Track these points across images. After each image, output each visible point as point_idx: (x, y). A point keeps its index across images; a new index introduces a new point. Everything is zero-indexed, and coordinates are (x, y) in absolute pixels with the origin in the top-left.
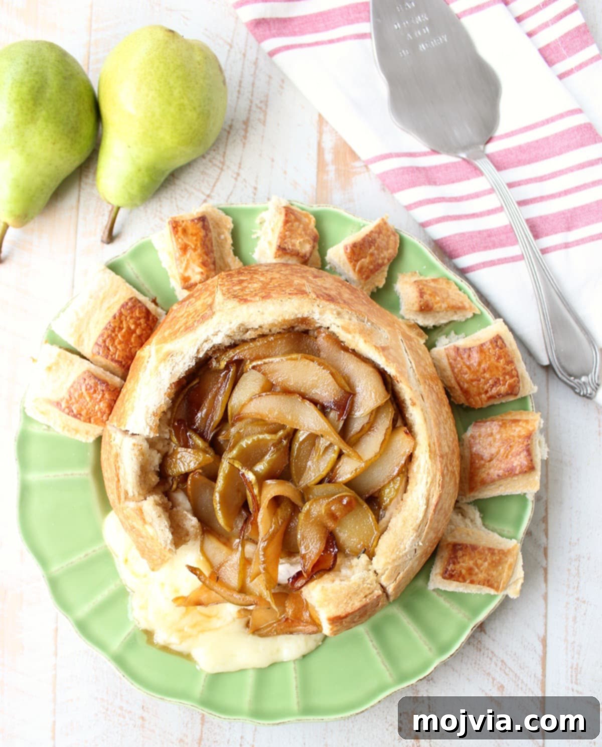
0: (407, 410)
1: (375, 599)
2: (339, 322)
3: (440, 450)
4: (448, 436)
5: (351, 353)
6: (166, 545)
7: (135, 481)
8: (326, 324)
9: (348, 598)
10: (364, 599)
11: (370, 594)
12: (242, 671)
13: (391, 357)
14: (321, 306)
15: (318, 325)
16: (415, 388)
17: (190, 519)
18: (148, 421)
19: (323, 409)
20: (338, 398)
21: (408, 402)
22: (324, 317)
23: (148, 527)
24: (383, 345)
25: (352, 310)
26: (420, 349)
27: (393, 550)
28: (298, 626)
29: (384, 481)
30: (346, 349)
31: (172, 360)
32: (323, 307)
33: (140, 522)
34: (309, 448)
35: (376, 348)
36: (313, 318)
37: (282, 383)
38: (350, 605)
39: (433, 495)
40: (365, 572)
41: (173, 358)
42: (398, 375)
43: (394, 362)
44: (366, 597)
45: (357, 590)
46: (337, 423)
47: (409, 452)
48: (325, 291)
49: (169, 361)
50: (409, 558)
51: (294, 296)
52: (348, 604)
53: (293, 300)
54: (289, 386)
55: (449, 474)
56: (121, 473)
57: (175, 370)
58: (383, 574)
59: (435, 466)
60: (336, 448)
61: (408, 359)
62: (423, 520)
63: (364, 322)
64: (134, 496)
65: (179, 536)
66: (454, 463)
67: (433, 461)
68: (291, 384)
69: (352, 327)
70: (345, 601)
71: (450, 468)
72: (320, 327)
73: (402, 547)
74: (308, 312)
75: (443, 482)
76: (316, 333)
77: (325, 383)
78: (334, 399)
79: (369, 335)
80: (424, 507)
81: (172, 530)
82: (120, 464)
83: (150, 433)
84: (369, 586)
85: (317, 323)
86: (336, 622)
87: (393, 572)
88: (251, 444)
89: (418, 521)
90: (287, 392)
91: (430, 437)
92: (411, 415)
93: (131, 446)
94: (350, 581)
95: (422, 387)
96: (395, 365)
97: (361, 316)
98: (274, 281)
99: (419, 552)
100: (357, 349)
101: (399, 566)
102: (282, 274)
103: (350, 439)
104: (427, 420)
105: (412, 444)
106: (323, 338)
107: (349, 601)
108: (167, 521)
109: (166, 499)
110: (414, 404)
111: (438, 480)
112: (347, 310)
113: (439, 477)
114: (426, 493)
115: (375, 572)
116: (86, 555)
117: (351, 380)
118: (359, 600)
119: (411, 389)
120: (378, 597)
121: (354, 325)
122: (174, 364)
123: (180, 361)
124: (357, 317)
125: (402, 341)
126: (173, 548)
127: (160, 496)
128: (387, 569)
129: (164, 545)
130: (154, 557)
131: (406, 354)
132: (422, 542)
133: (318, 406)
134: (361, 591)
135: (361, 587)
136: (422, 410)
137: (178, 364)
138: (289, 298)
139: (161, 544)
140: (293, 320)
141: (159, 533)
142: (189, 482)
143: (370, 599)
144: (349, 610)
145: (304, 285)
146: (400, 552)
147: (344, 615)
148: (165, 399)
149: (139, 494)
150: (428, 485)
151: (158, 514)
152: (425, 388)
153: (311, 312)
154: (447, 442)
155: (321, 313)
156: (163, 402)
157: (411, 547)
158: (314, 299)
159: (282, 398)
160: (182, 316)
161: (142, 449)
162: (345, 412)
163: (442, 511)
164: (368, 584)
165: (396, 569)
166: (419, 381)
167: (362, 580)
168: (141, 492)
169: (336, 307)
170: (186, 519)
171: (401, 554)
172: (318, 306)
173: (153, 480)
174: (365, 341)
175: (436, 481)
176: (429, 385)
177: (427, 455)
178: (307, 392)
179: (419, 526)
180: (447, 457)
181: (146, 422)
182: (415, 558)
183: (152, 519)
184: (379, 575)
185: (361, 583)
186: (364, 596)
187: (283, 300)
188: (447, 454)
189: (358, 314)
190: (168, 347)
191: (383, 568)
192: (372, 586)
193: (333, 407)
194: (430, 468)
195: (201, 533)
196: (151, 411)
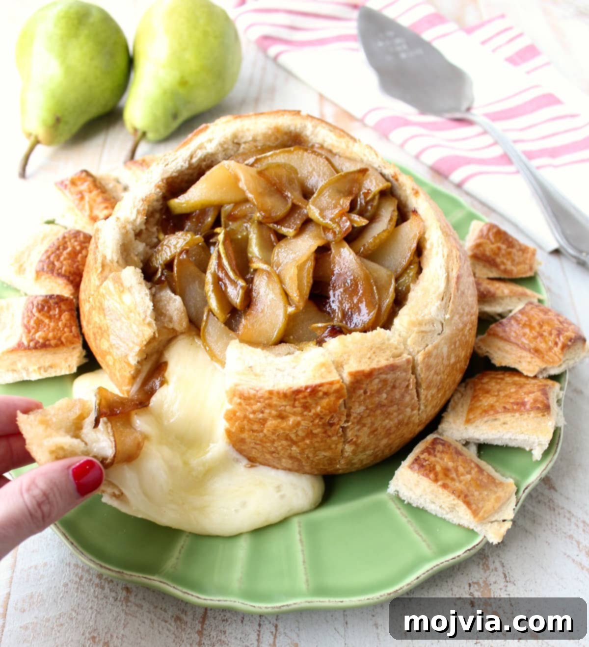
6: (146, 316)
9: (372, 352)
10: (391, 359)
11: (398, 356)
38: (375, 360)
39: (452, 270)
52: (373, 360)
70: (369, 355)
84: (395, 344)
107: (373, 357)
118: (386, 357)
120: (408, 360)
129: (143, 316)
139: (139, 314)
141: (139, 301)
144: (374, 365)
147: (368, 370)
164: (394, 342)
185: (386, 338)
186: (391, 355)
192: (399, 347)
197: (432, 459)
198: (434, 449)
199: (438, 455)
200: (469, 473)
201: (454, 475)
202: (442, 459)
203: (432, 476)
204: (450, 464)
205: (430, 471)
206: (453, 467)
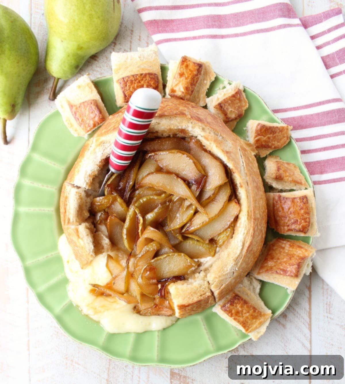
0: (238, 191)
1: (206, 298)
2: (203, 134)
3: (254, 216)
4: (261, 208)
5: (208, 153)
6: (90, 252)
7: (75, 213)
8: (195, 134)
9: (190, 295)
11: (204, 294)
12: (128, 333)
13: (231, 158)
14: (193, 123)
15: (191, 135)
16: (244, 178)
17: (105, 239)
18: (86, 180)
19: (188, 184)
20: (197, 178)
21: (238, 185)
22: (194, 130)
23: (80, 241)
24: (227, 150)
25: (211, 127)
26: (251, 157)
27: (220, 270)
28: (162, 311)
29: (220, 230)
30: (206, 151)
31: (104, 146)
32: (194, 124)
33: (76, 237)
34: (178, 206)
35: (223, 151)
36: (188, 130)
37: (166, 167)
38: (191, 299)
39: (247, 241)
40: (202, 281)
41: (104, 144)
42: (234, 168)
43: (232, 161)
44: (201, 296)
45: (196, 291)
46: (195, 192)
47: (236, 214)
48: (197, 115)
49: (102, 146)
50: (229, 276)
51: (178, 116)
53: (177, 118)
54: (170, 169)
55: (258, 231)
56: (68, 208)
57: (105, 151)
58: (212, 284)
59: (250, 224)
60: (194, 207)
61: (242, 161)
62: (239, 256)
63: (218, 136)
64: (73, 222)
65: (98, 248)
66: (262, 225)
67: (249, 221)
68: (171, 168)
69: (210, 137)
70: (189, 297)
71: (260, 227)
72: (192, 136)
73: (225, 269)
74: (185, 126)
75: (254, 234)
76: (189, 140)
77: (190, 168)
78: (195, 178)
79: (219, 143)
80: (241, 247)
81: (94, 244)
82: (67, 203)
83: (86, 186)
84: (203, 289)
85: (190, 133)
86: (182, 309)
87: (219, 284)
88: (146, 201)
89: (237, 256)
90: (169, 172)
91: (249, 207)
92: (240, 193)
93: (75, 193)
94: (192, 285)
95: (248, 178)
96: (233, 162)
97: (216, 132)
98: (168, 107)
99: (235, 274)
100: (212, 151)
101: (223, 280)
102: (173, 103)
103: (202, 203)
104: (249, 197)
105: (239, 209)
106: (193, 143)
107: (191, 297)
108: (92, 238)
109: (93, 226)
110: (241, 186)
111: (251, 233)
112: (208, 127)
113: (251, 231)
114: (243, 239)
115: (208, 282)
116: (47, 257)
117: (206, 169)
118: (197, 297)
119: (241, 177)
120: (208, 297)
121: (212, 137)
122: (104, 148)
123: (108, 147)
124: (214, 132)
125: (240, 150)
126: (94, 255)
127: (89, 224)
128: (215, 281)
129: (88, 252)
130: (83, 259)
131: (241, 158)
132: (238, 268)
133: (186, 182)
134: (199, 292)
135: (199, 289)
136: (246, 191)
137: (107, 149)
138: (175, 117)
139: (87, 251)
140: (176, 130)
141: (87, 244)
142: (108, 221)
143: (203, 297)
144: (191, 302)
145: (185, 110)
146: (224, 272)
147: (187, 304)
148: (97, 167)
149: (76, 221)
150: (245, 235)
151: (87, 234)
152: (249, 179)
153: (187, 126)
154: (259, 212)
155: (193, 128)
156: (96, 170)
157: (231, 270)
158: (190, 119)
159: (165, 176)
160: (113, 122)
161: (81, 195)
162: (201, 186)
163: (252, 252)
164: (203, 288)
165: (221, 282)
166: (247, 174)
167: (200, 285)
168: (78, 220)
169: (202, 125)
170: (103, 239)
171: (224, 273)
172: (192, 123)
173: (86, 214)
174: (217, 146)
175: (250, 233)
176: (253, 178)
177: (246, 217)
178: (180, 173)
179: (237, 259)
180: (258, 220)
181: (85, 179)
182: (233, 277)
183: (83, 236)
184: (211, 284)
185: (199, 287)
186: (200, 295)
187: (172, 117)
188: (258, 219)
189: (215, 131)
190: (103, 138)
191: (213, 280)
192: (205, 290)
193: (193, 182)
194: (247, 225)
195: (111, 248)
196: (88, 174)
197: (232, 307)
198: (234, 302)
199: (235, 305)
200: (248, 312)
201: (241, 315)
202: (236, 306)
203: (230, 314)
204: (240, 309)
205: (229, 313)
206: (241, 311)
